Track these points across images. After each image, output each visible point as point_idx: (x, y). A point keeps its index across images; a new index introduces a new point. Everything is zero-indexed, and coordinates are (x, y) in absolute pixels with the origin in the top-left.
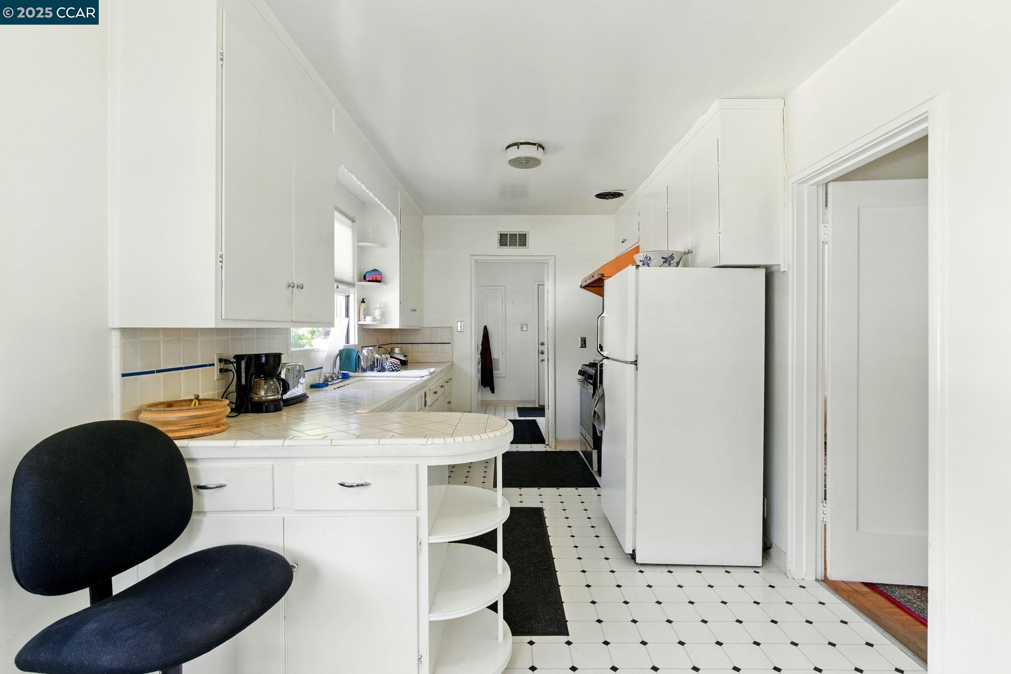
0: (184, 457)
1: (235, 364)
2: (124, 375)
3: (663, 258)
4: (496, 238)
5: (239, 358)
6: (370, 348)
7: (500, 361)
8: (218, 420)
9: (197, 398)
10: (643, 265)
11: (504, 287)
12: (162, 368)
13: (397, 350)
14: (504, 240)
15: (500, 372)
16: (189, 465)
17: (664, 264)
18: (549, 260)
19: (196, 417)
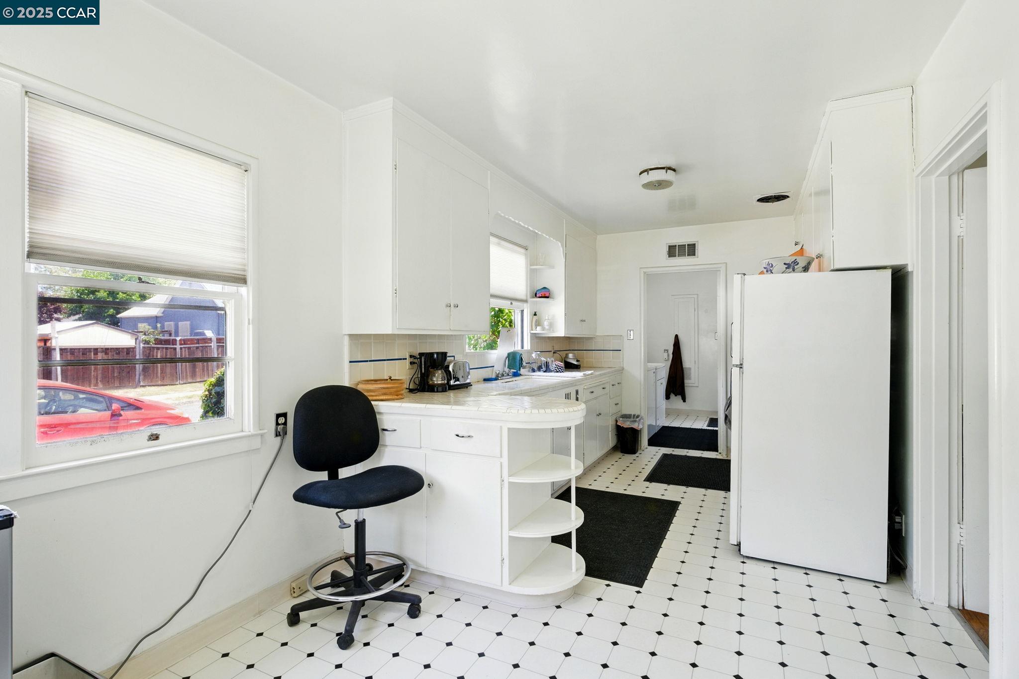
0: (376, 411)
1: (419, 360)
2: (350, 362)
3: (785, 264)
4: (666, 249)
5: (421, 354)
6: (538, 353)
7: (693, 371)
8: (398, 391)
9: (390, 378)
10: (767, 271)
11: (696, 296)
12: (373, 359)
13: (571, 356)
14: (673, 251)
15: (691, 382)
16: (378, 416)
17: (787, 270)
18: (720, 267)
19: (384, 388)
